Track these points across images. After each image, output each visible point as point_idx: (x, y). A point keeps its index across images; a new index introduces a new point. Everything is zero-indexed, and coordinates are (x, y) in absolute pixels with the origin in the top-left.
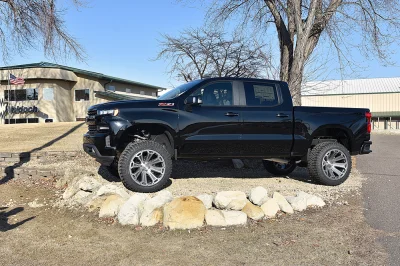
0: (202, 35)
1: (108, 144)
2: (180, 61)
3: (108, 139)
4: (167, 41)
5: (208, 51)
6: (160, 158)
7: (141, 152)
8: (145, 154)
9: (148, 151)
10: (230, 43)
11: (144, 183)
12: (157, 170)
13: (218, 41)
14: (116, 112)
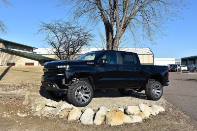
0: (61, 23)
1: (64, 83)
2: (50, 35)
3: (64, 80)
4: (43, 25)
5: (64, 31)
6: (88, 90)
7: (80, 87)
8: (82, 88)
9: (83, 86)
10: (74, 28)
11: (80, 102)
12: (87, 95)
13: (69, 26)
14: (68, 67)
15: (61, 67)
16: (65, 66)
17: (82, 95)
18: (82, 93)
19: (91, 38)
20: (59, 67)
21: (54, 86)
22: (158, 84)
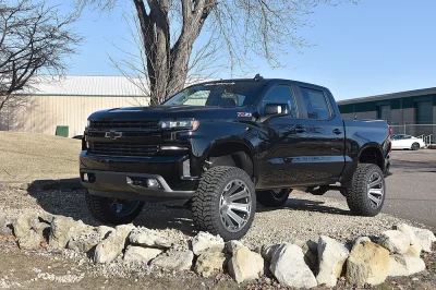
1: (186, 173)
3: (186, 164)
6: (247, 191)
8: (233, 185)
11: (230, 228)
14: (195, 124)
15: (173, 124)
16: (183, 124)
17: (229, 207)
18: (228, 202)
19: (71, 45)
20: (164, 125)
21: (151, 183)
22: (375, 170)
